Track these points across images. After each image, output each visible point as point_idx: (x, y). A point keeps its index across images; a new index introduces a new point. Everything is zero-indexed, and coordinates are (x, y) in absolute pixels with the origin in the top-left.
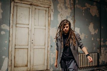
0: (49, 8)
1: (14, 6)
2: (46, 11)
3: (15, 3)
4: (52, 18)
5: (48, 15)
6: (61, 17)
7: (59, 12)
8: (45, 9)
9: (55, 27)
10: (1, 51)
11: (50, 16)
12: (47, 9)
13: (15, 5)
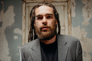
0: (69, 2)
1: (25, 7)
2: (64, 6)
3: (27, 4)
4: (74, 15)
5: (68, 11)
6: (88, 10)
7: (84, 5)
8: (63, 4)
9: (79, 26)
10: (15, 57)
11: (70, 12)
12: (66, 4)
13: (27, 6)
